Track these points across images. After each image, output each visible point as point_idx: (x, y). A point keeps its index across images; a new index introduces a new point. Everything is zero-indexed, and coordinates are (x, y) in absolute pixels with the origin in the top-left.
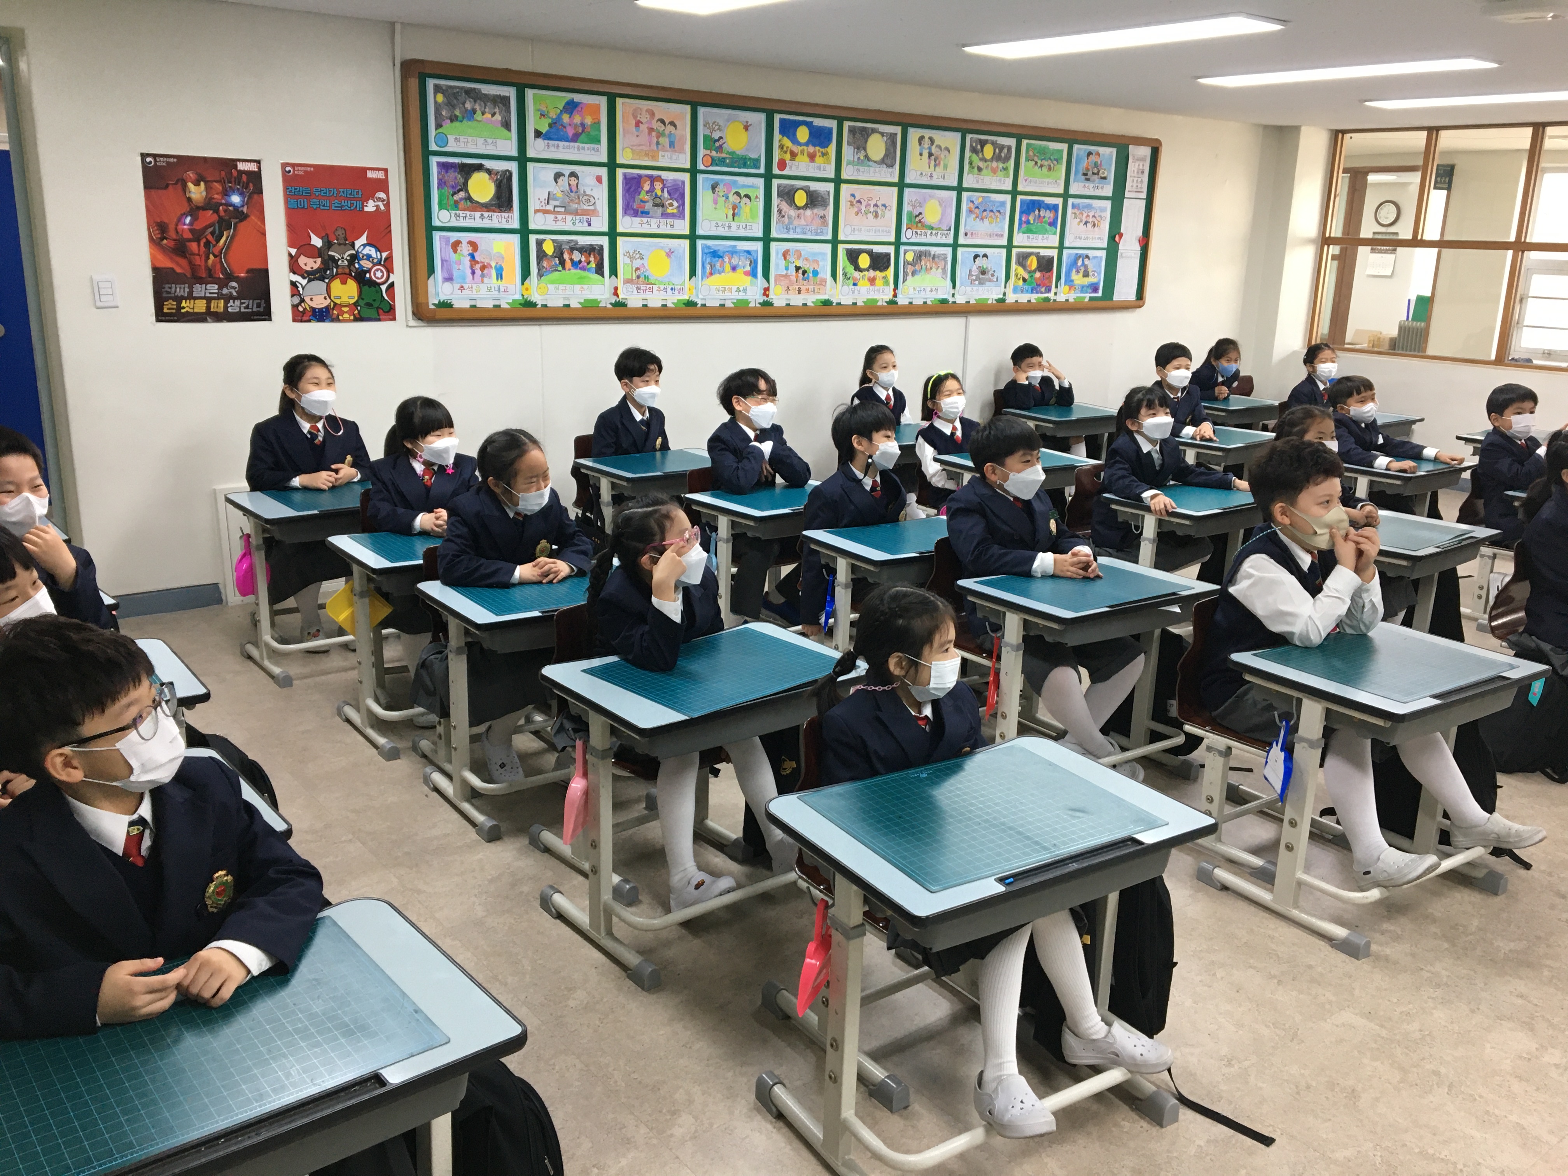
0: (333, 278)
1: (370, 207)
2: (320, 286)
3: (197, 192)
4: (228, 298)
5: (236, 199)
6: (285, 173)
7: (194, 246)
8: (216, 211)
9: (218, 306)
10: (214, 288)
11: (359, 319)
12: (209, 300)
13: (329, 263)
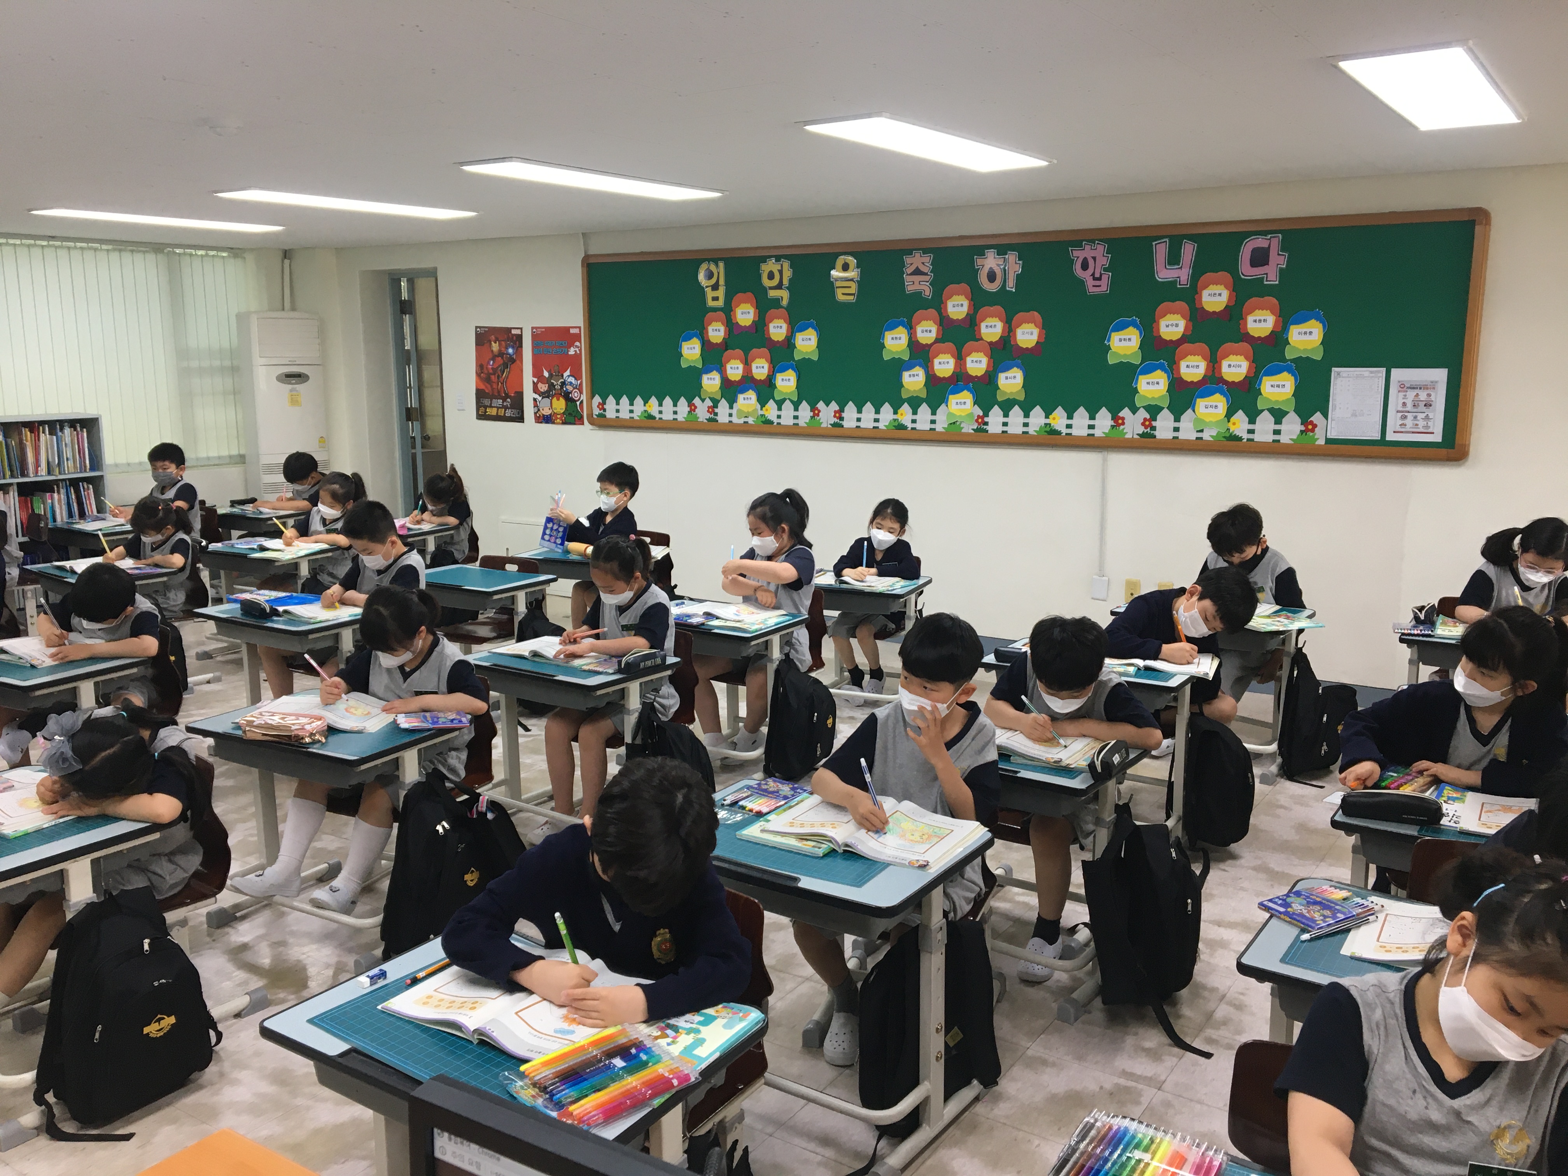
0: (553, 396)
1: (572, 352)
2: (547, 401)
3: (495, 347)
4: (506, 408)
5: (510, 351)
6: (533, 333)
7: (493, 377)
8: (502, 358)
9: (501, 412)
10: (500, 401)
11: (565, 423)
12: (498, 408)
13: (551, 386)
